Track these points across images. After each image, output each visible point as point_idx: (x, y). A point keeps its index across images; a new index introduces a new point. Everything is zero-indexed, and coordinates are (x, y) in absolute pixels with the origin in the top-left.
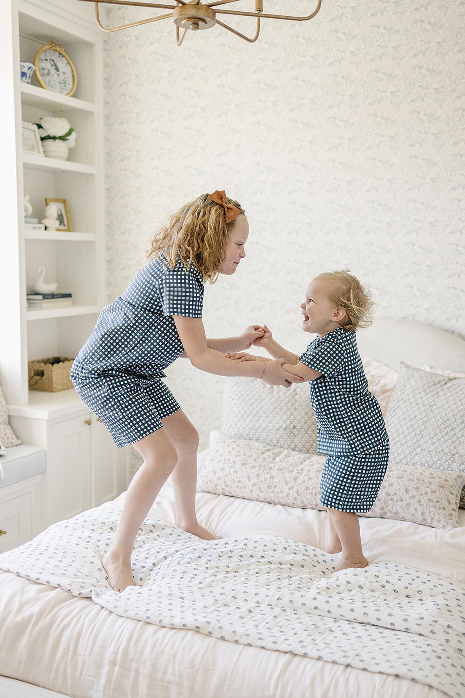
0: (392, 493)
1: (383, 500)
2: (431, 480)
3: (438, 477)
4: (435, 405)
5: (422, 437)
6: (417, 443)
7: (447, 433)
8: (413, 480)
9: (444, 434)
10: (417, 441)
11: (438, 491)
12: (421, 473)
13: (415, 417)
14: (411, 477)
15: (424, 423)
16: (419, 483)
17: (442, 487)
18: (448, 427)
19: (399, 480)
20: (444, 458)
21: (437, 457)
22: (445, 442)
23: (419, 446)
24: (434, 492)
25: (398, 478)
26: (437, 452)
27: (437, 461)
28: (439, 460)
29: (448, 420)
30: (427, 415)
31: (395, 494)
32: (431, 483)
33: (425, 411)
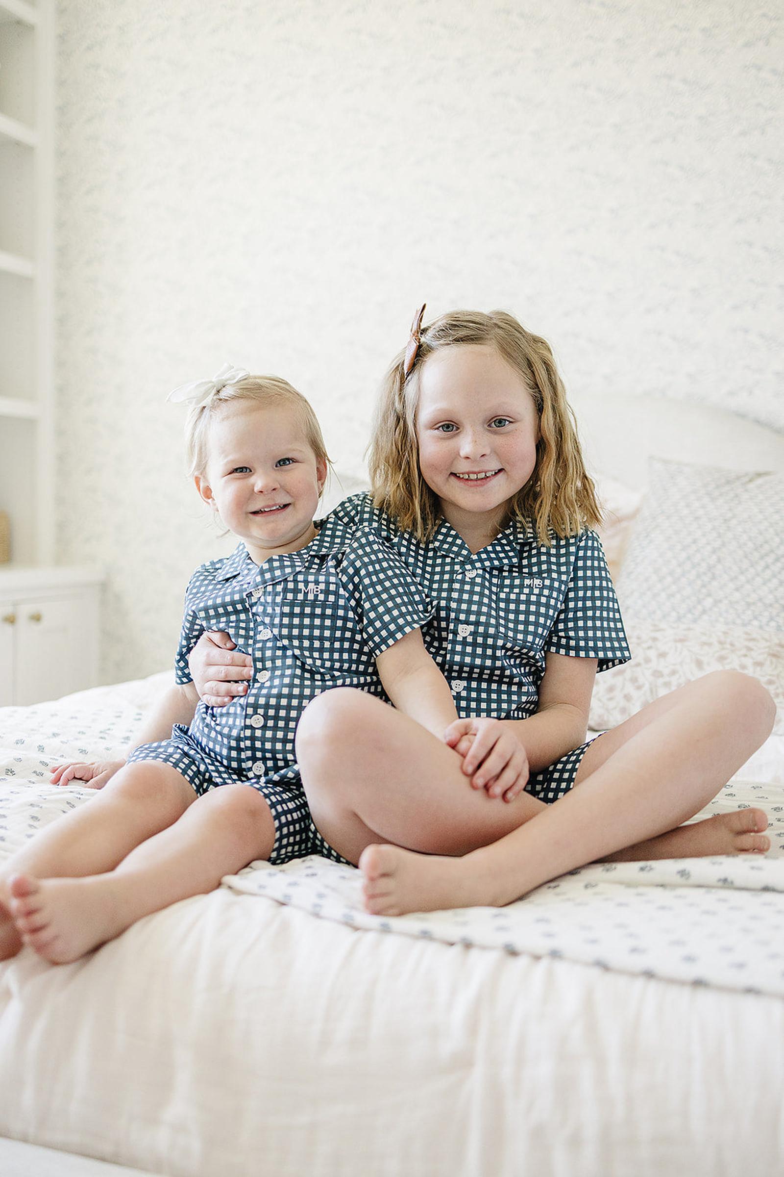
0: (666, 671)
1: (647, 687)
2: (751, 644)
3: (763, 638)
4: (734, 516)
5: (714, 578)
6: (704, 591)
7: (767, 567)
8: (710, 645)
9: (759, 568)
10: (704, 586)
11: (768, 662)
12: (725, 633)
13: (695, 541)
14: (704, 639)
15: (714, 551)
16: (724, 649)
17: (774, 655)
18: (767, 555)
19: (679, 645)
20: (766, 614)
21: (749, 612)
22: (764, 584)
23: (709, 595)
24: (759, 664)
25: (676, 641)
26: (749, 605)
27: (750, 620)
28: (756, 618)
29: (766, 542)
30: (719, 536)
31: (674, 673)
32: (749, 649)
33: (714, 528)
